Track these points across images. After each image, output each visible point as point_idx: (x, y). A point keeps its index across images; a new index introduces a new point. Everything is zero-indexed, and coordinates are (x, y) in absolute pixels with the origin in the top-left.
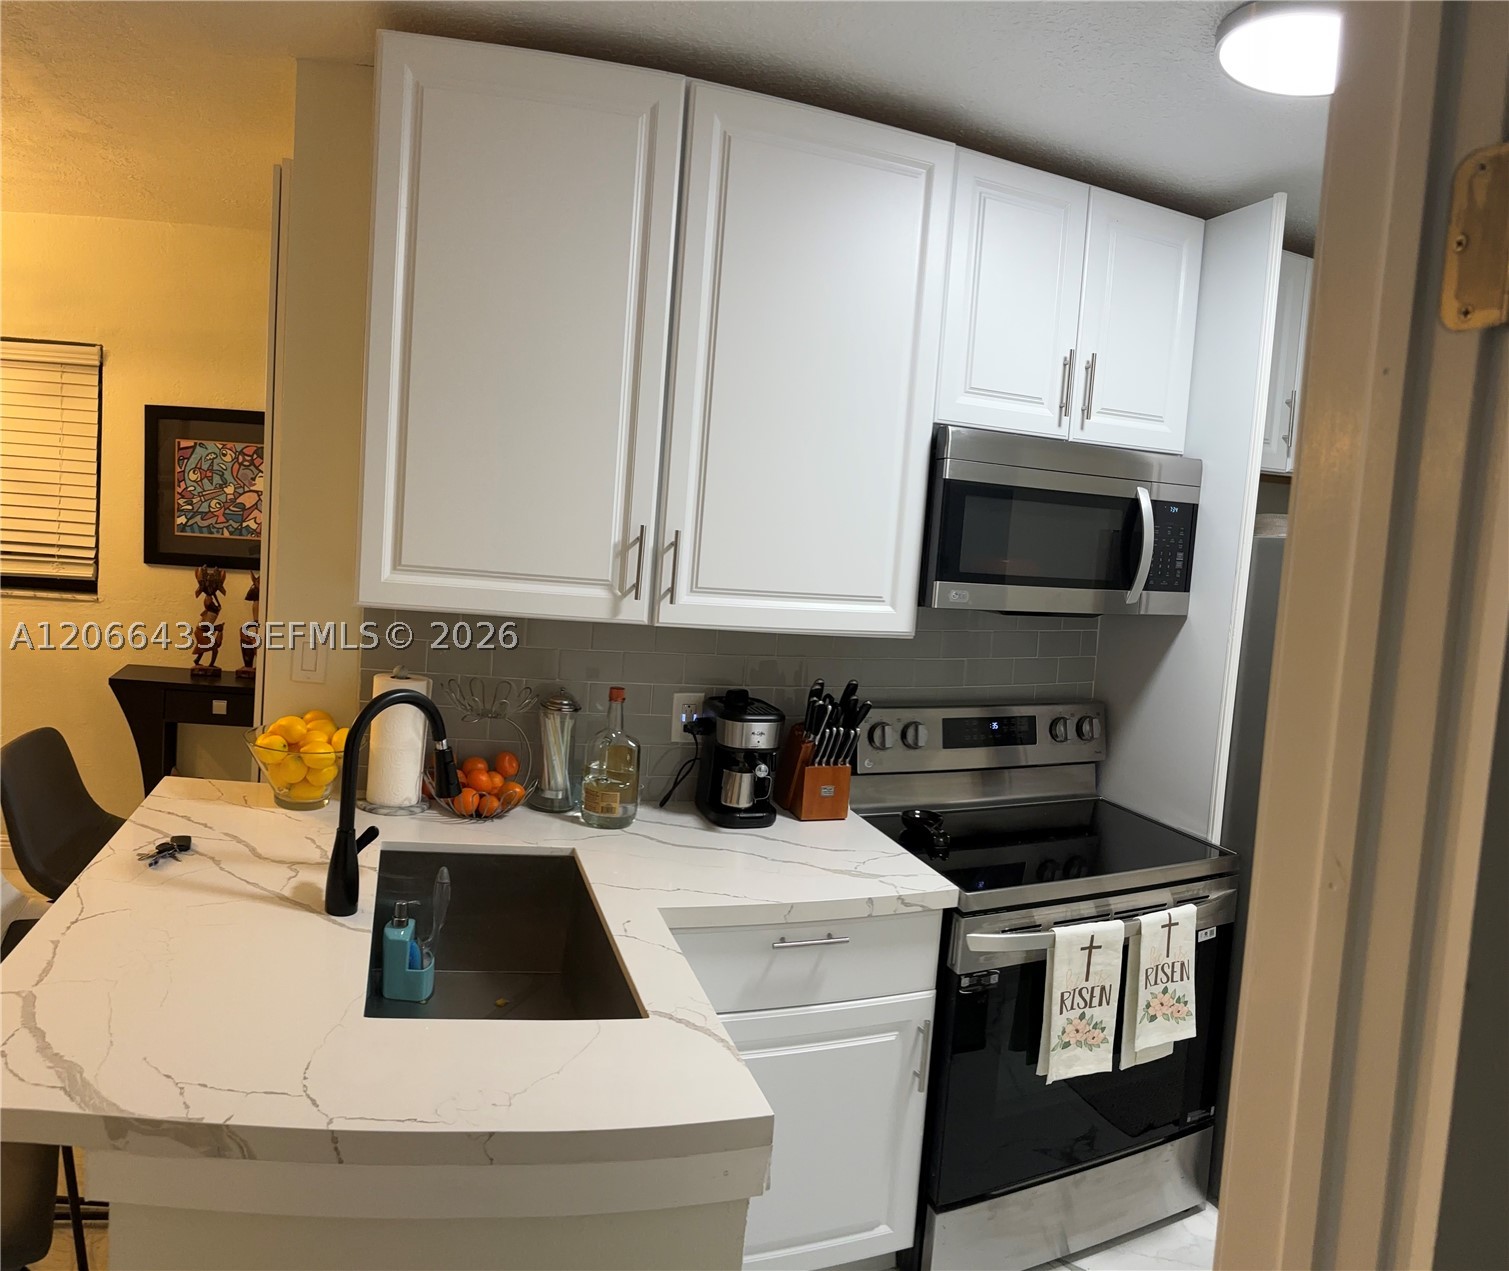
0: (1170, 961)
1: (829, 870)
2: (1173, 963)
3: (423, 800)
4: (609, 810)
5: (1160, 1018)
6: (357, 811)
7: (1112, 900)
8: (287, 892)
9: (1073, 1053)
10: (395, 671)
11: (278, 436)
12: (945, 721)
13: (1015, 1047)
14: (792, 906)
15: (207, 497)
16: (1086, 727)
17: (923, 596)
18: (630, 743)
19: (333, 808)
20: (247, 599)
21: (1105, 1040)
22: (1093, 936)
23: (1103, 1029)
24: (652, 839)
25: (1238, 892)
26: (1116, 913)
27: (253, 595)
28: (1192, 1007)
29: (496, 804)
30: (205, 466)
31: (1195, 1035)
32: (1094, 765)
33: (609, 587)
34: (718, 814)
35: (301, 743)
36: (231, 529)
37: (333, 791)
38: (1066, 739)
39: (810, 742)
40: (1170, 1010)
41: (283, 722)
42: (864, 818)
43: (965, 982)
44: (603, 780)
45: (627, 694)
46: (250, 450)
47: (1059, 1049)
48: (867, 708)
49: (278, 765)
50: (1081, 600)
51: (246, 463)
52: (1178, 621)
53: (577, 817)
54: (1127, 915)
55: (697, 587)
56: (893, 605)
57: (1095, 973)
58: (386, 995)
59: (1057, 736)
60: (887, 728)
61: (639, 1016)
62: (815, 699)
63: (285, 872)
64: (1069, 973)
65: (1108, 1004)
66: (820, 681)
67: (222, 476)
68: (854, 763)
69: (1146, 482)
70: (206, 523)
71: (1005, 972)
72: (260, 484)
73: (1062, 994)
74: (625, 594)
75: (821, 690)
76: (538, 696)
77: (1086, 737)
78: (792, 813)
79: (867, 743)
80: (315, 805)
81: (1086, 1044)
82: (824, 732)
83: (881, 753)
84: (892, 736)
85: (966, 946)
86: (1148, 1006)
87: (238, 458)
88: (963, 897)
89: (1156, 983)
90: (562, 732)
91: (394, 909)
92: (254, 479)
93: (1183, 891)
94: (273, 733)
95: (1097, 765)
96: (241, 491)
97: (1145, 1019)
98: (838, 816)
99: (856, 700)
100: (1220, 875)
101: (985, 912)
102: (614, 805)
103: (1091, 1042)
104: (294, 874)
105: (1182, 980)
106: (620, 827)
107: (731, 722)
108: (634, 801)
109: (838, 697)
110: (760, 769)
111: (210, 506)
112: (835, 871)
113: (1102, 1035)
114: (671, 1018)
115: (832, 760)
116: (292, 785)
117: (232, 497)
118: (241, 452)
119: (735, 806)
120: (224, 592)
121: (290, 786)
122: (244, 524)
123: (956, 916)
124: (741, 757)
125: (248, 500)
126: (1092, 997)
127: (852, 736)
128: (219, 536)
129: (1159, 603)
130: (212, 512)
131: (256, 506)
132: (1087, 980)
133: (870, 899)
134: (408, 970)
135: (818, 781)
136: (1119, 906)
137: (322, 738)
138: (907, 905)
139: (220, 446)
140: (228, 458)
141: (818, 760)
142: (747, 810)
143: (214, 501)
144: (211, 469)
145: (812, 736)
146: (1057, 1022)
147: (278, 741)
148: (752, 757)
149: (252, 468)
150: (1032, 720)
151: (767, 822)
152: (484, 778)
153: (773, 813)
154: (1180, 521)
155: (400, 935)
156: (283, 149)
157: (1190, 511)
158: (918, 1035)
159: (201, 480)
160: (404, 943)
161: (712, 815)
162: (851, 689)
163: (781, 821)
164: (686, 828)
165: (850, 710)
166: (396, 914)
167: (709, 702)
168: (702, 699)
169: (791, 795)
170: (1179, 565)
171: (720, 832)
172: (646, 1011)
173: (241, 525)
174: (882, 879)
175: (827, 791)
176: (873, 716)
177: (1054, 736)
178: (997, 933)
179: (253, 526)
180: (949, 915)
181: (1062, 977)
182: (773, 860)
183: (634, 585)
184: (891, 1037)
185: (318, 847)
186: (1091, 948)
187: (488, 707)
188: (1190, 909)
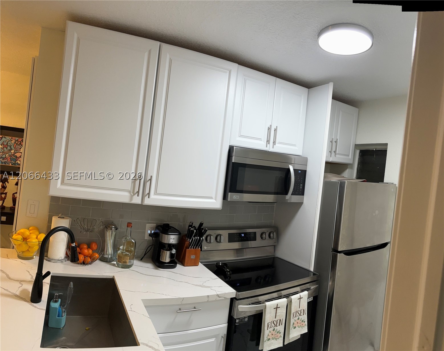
0: (300, 309)
1: (194, 285)
2: (301, 310)
3: (66, 257)
4: (125, 262)
5: (297, 327)
6: (44, 260)
7: (282, 292)
8: (18, 293)
9: (271, 342)
10: (60, 215)
11: (28, 136)
12: (229, 234)
13: (252, 340)
14: (183, 298)
15: (5, 153)
16: (272, 235)
17: (225, 197)
18: (133, 240)
19: (37, 259)
20: (15, 185)
21: (281, 336)
22: (277, 304)
23: (280, 333)
24: (138, 272)
25: (319, 286)
26: (284, 296)
27: (17, 184)
28: (306, 323)
29: (89, 260)
30: (5, 144)
31: (307, 332)
32: (273, 246)
33: (130, 192)
34: (160, 264)
35: (28, 238)
36: (12, 163)
37: (37, 253)
38: (266, 239)
39: (188, 241)
40: (300, 324)
41: (22, 231)
42: (204, 265)
43: (237, 321)
44: (124, 252)
45: (132, 225)
46: (20, 140)
47: (267, 341)
48: (206, 231)
49: (20, 245)
50: (270, 198)
51: (19, 144)
52: (301, 204)
53: (115, 264)
54: (287, 296)
55: (156, 193)
56: (216, 200)
57: (278, 316)
58: (49, 326)
59: (263, 238)
60: (211, 236)
61: (137, 345)
62: (190, 228)
63: (18, 284)
64: (270, 316)
65: (282, 325)
66: (192, 222)
67: (10, 147)
68: (201, 248)
69: (291, 164)
70: (4, 161)
71: (249, 317)
72: (22, 150)
73: (268, 323)
74: (134, 195)
75: (192, 225)
76: (105, 225)
77: (272, 238)
78: (181, 263)
79: (205, 241)
80: (31, 258)
81: (275, 338)
82: (193, 238)
83: (209, 244)
84: (213, 239)
85: (238, 309)
86: (294, 324)
87: (16, 142)
88: (237, 294)
89: (296, 317)
90: (112, 235)
91: (54, 296)
92: (20, 149)
93: (303, 287)
94: (19, 234)
95: (275, 246)
96: (16, 152)
97: (293, 328)
98: (196, 265)
99: (203, 228)
100: (314, 281)
101: (244, 299)
102: (127, 261)
103: (276, 337)
104: (21, 285)
105: (303, 315)
106: (128, 268)
107: (164, 235)
108: (133, 259)
109: (197, 227)
110: (173, 251)
111: (6, 156)
112: (196, 285)
113: (280, 335)
114: (147, 346)
115: (195, 247)
116: (23, 251)
117: (13, 153)
118: (17, 140)
119: (164, 261)
120: (8, 182)
121: (23, 252)
122: (16, 162)
123: (234, 299)
124: (167, 246)
125: (18, 155)
126: (277, 323)
127: (201, 240)
128: (8, 165)
129: (295, 199)
130: (6, 158)
131: (20, 157)
132: (275, 318)
133: (208, 295)
134: (57, 317)
135: (190, 254)
136: (284, 293)
137: (34, 236)
138: (219, 297)
139: (11, 138)
140: (13, 142)
141: (190, 247)
142: (168, 263)
143: (7, 154)
144: (7, 144)
145: (189, 239)
146: (266, 332)
147: (20, 237)
148: (170, 247)
149: (20, 145)
150: (255, 233)
151: (174, 267)
152: (86, 251)
153: (176, 263)
154: (302, 175)
155: (56, 305)
156: (36, 53)
157: (304, 172)
158: (222, 339)
159: (4, 148)
160: (57, 308)
161: (157, 264)
162: (201, 224)
163: (179, 266)
164: (148, 268)
165: (201, 231)
166: (55, 298)
167: (157, 227)
168: (155, 226)
169: (182, 257)
170: (301, 188)
171: (160, 270)
172: (139, 343)
173: (15, 162)
174: (211, 288)
175: (193, 257)
176: (208, 232)
177: (262, 238)
178: (248, 305)
179: (19, 163)
180: (232, 300)
181: (268, 318)
182: (177, 281)
183: (137, 192)
184: (213, 340)
185: (30, 274)
186: (277, 308)
187: (89, 228)
188: (306, 293)
